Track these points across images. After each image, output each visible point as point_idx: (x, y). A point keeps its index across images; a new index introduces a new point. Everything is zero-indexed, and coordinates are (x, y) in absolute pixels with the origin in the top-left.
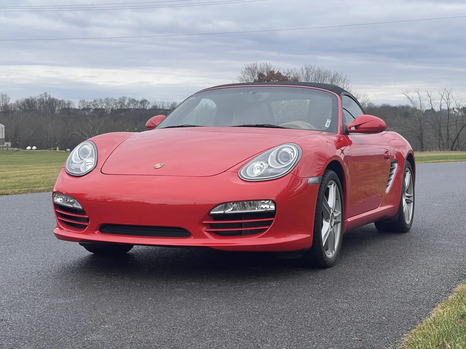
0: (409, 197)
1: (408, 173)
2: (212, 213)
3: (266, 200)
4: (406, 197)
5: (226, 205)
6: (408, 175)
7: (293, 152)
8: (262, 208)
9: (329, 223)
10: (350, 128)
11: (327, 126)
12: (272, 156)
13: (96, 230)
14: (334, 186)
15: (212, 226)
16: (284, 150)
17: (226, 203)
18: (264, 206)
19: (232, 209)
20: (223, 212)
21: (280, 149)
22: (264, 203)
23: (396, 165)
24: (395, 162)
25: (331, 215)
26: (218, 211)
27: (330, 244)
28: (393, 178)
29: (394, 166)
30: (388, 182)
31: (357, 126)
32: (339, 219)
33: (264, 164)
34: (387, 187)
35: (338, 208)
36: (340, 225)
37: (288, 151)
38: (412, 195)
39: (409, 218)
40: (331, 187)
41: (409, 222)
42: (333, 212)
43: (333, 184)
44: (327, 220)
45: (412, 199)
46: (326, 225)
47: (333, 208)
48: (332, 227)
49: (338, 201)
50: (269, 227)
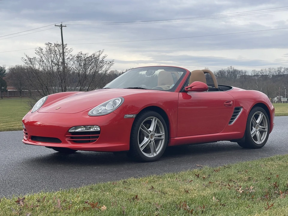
1: (261, 114)
2: (69, 131)
3: (97, 126)
8: (95, 129)
11: (171, 88)
13: (30, 139)
15: (72, 138)
17: (75, 127)
18: (96, 129)
20: (74, 131)
22: (96, 127)
27: (152, 150)
28: (238, 116)
29: (240, 110)
30: (233, 119)
31: (191, 87)
32: (163, 137)
33: (103, 108)
34: (231, 122)
35: (162, 131)
36: (163, 140)
37: (117, 101)
38: (267, 127)
39: (261, 140)
40: (153, 120)
41: (261, 143)
42: (153, 133)
43: (154, 119)
44: (148, 137)
45: (266, 130)
46: (146, 140)
47: (153, 131)
48: (153, 141)
49: (161, 128)
50: (97, 139)
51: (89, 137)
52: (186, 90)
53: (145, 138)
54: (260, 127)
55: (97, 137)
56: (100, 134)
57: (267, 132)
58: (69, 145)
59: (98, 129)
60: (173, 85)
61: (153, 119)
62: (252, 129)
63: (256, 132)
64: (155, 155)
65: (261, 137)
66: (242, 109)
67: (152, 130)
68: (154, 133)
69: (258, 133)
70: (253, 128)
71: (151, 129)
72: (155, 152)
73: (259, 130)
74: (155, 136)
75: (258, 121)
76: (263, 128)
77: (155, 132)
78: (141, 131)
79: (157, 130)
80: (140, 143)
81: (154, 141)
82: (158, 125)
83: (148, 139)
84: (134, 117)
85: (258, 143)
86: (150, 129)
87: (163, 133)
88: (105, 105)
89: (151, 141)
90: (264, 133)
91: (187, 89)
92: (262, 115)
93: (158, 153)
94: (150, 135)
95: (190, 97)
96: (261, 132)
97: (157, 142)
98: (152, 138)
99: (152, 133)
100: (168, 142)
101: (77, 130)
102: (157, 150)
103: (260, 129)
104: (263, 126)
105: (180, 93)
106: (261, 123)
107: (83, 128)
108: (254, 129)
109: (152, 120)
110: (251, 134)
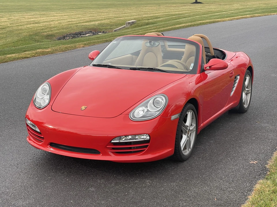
0: (248, 91)
2: (112, 141)
3: (145, 134)
4: (246, 91)
5: (120, 137)
6: (248, 78)
7: (162, 101)
9: (186, 136)
10: (206, 68)
11: (191, 68)
12: (150, 103)
13: (48, 145)
14: (191, 112)
15: (113, 149)
16: (158, 99)
17: (120, 136)
19: (124, 139)
20: (118, 141)
21: (156, 98)
22: (143, 136)
23: (239, 77)
24: (238, 75)
25: (187, 131)
26: (116, 140)
27: (187, 146)
29: (237, 78)
30: (233, 89)
31: (211, 66)
33: (145, 109)
34: (232, 92)
35: (193, 122)
38: (250, 89)
39: (247, 103)
41: (247, 106)
44: (185, 134)
46: (184, 137)
48: (189, 137)
49: (193, 119)
50: (146, 149)
53: (183, 135)
54: (247, 89)
55: (146, 146)
56: (149, 143)
57: (250, 94)
58: (113, 157)
59: (147, 137)
60: (192, 65)
64: (190, 150)
70: (243, 93)
74: (191, 131)
86: (187, 124)
87: (195, 125)
88: (146, 105)
93: (191, 147)
95: (207, 76)
98: (188, 134)
99: (189, 128)
101: (122, 141)
103: (246, 92)
109: (188, 113)
110: (243, 99)
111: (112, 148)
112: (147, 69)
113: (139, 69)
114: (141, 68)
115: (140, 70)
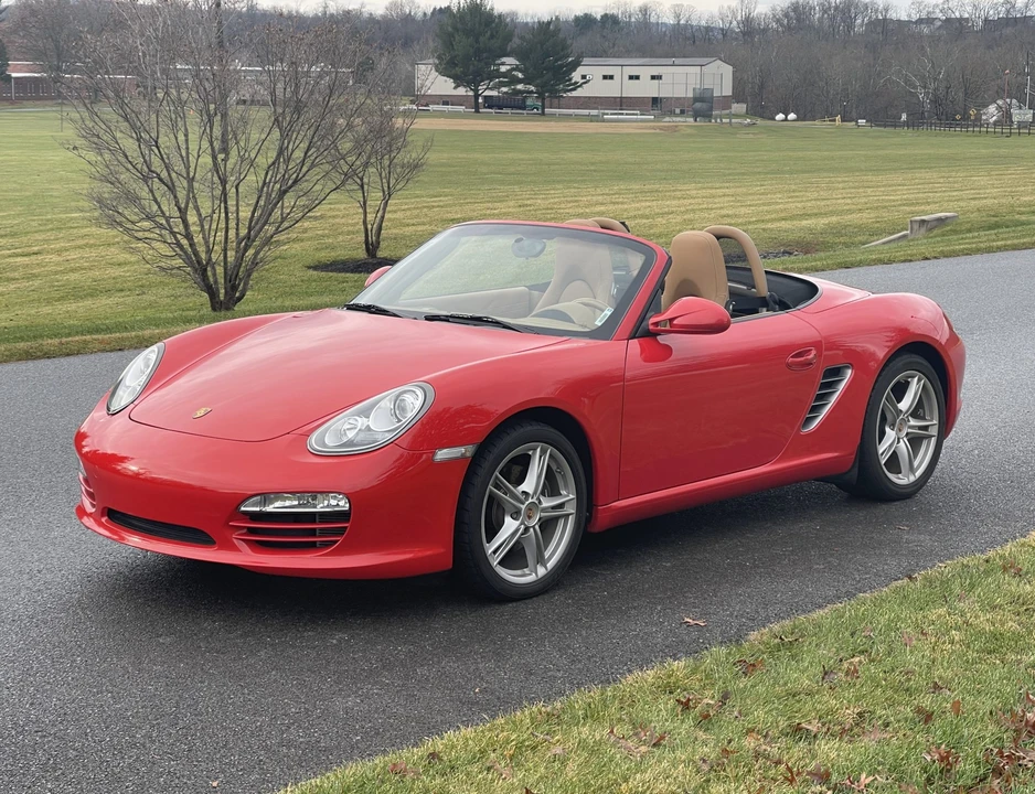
1: (916, 379)
2: (243, 509)
3: (340, 493)
4: (910, 427)
5: (266, 497)
6: (915, 384)
8: (332, 505)
11: (597, 323)
13: (103, 516)
14: (542, 452)
15: (252, 531)
18: (334, 503)
20: (258, 509)
22: (335, 498)
24: (848, 367)
26: (253, 506)
27: (530, 557)
28: (834, 399)
29: (843, 375)
30: (816, 409)
31: (671, 320)
32: (571, 509)
33: (361, 422)
34: (809, 420)
35: (566, 487)
36: (571, 519)
37: (408, 398)
38: (935, 422)
39: (912, 470)
40: (534, 454)
41: (912, 479)
42: (534, 500)
43: (539, 450)
44: (516, 515)
45: (934, 431)
46: (510, 525)
47: (535, 492)
48: (533, 527)
49: (564, 477)
50: (340, 539)
51: (312, 532)
52: (651, 327)
53: (508, 519)
54: (913, 422)
55: (340, 531)
56: (348, 521)
57: (933, 440)
58: (244, 556)
59: (342, 503)
60: (608, 312)
61: (535, 450)
62: (882, 434)
63: (899, 442)
64: (541, 571)
65: (915, 457)
66: (849, 373)
67: (530, 490)
68: (538, 499)
69: (903, 447)
70: (887, 429)
71: (529, 485)
72: (541, 560)
73: (907, 434)
74: (544, 510)
75: (904, 405)
76: (920, 428)
77: (543, 493)
78: (492, 497)
79: (550, 486)
80: (489, 540)
81: (537, 527)
82: (554, 468)
83: (518, 523)
84: (468, 454)
85: (903, 479)
86: (523, 487)
87: (568, 495)
88: (366, 413)
89: (527, 529)
90: (925, 443)
91: (656, 324)
92: (919, 380)
93: (550, 565)
94: (523, 507)
95: (668, 350)
96: (915, 442)
97: (548, 526)
98: (530, 517)
99: (530, 500)
100: (589, 520)
101: (270, 509)
102: (547, 554)
103: (910, 430)
104: (923, 419)
105: (634, 343)
106: (916, 412)
107: (289, 499)
108: (890, 434)
109: (530, 453)
110: (881, 452)
111: (249, 528)
112: (467, 319)
113: (446, 319)
114: (451, 316)
115: (448, 321)
